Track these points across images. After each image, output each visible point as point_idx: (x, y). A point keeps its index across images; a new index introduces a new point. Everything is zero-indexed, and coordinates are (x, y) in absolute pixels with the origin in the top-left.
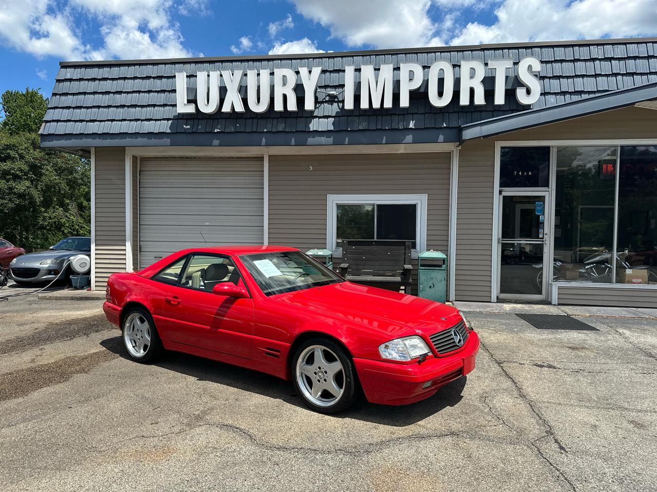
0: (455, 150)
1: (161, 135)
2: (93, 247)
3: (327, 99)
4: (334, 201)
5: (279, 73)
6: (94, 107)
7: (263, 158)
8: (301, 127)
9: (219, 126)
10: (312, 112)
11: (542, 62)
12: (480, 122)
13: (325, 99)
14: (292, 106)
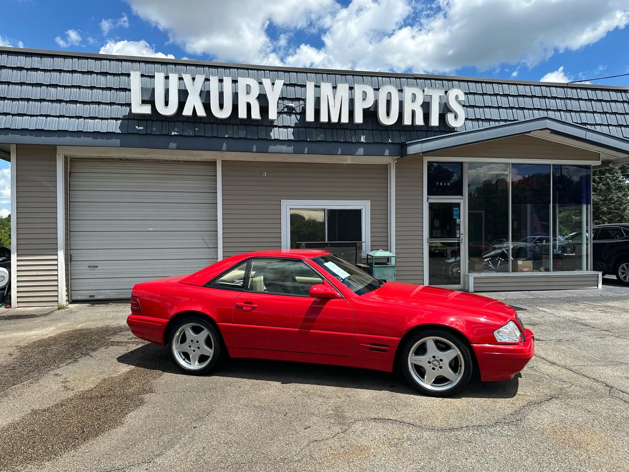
0: (392, 163)
1: (109, 135)
2: (14, 257)
3: (286, 110)
4: (288, 207)
5: (243, 82)
7: (216, 162)
8: (262, 135)
9: (176, 129)
10: (273, 121)
11: (466, 94)
12: (421, 140)
13: (283, 110)
14: (256, 115)
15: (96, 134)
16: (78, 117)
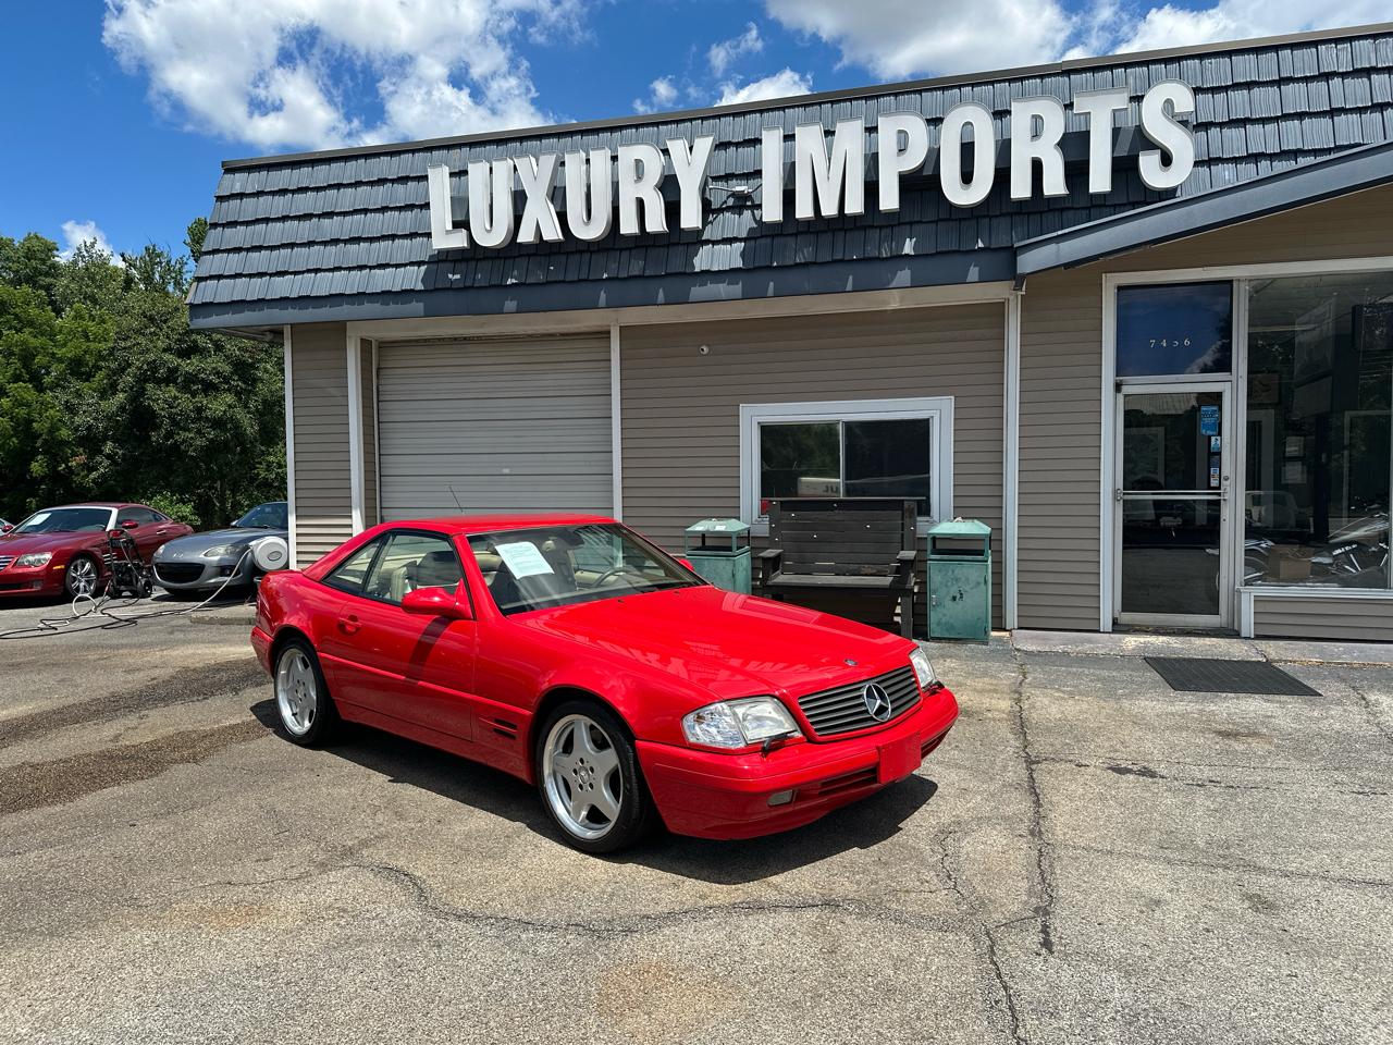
0: (1011, 298)
1: (406, 294)
2: (292, 520)
3: (731, 202)
4: (753, 417)
5: (628, 154)
6: (284, 246)
7: (609, 332)
8: (676, 265)
9: (516, 273)
10: (698, 233)
11: (1197, 91)
12: (1055, 234)
13: (725, 202)
14: (656, 222)
15: (386, 296)
16: (361, 268)
